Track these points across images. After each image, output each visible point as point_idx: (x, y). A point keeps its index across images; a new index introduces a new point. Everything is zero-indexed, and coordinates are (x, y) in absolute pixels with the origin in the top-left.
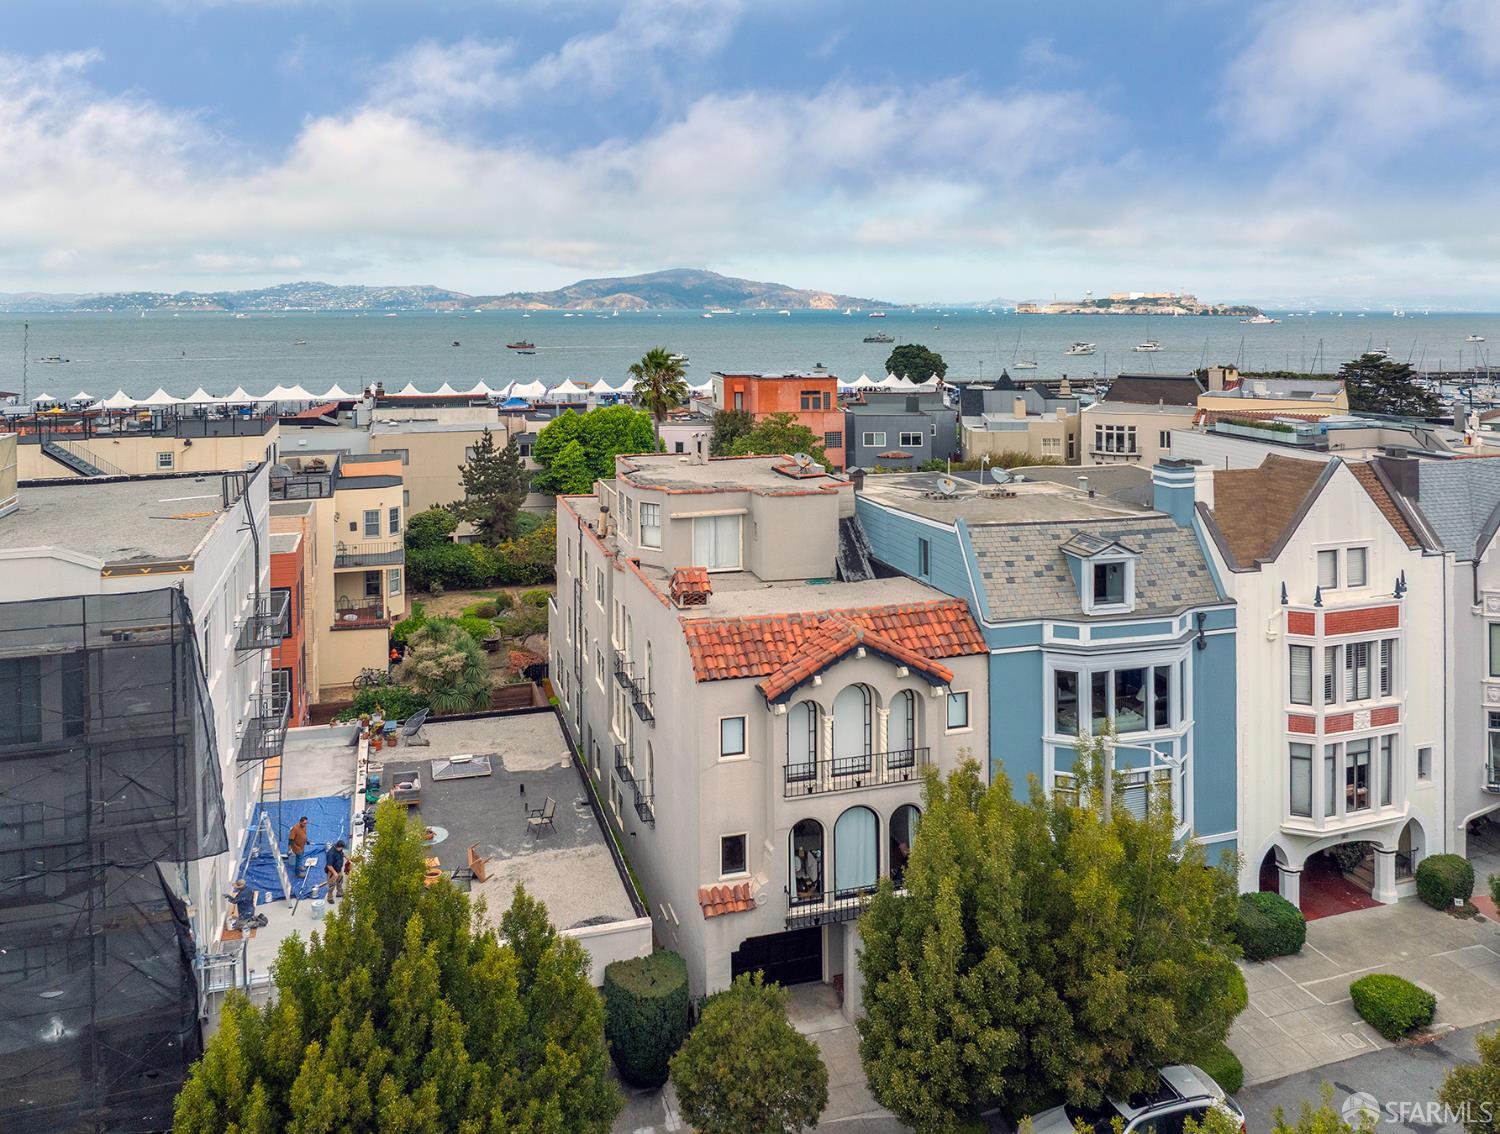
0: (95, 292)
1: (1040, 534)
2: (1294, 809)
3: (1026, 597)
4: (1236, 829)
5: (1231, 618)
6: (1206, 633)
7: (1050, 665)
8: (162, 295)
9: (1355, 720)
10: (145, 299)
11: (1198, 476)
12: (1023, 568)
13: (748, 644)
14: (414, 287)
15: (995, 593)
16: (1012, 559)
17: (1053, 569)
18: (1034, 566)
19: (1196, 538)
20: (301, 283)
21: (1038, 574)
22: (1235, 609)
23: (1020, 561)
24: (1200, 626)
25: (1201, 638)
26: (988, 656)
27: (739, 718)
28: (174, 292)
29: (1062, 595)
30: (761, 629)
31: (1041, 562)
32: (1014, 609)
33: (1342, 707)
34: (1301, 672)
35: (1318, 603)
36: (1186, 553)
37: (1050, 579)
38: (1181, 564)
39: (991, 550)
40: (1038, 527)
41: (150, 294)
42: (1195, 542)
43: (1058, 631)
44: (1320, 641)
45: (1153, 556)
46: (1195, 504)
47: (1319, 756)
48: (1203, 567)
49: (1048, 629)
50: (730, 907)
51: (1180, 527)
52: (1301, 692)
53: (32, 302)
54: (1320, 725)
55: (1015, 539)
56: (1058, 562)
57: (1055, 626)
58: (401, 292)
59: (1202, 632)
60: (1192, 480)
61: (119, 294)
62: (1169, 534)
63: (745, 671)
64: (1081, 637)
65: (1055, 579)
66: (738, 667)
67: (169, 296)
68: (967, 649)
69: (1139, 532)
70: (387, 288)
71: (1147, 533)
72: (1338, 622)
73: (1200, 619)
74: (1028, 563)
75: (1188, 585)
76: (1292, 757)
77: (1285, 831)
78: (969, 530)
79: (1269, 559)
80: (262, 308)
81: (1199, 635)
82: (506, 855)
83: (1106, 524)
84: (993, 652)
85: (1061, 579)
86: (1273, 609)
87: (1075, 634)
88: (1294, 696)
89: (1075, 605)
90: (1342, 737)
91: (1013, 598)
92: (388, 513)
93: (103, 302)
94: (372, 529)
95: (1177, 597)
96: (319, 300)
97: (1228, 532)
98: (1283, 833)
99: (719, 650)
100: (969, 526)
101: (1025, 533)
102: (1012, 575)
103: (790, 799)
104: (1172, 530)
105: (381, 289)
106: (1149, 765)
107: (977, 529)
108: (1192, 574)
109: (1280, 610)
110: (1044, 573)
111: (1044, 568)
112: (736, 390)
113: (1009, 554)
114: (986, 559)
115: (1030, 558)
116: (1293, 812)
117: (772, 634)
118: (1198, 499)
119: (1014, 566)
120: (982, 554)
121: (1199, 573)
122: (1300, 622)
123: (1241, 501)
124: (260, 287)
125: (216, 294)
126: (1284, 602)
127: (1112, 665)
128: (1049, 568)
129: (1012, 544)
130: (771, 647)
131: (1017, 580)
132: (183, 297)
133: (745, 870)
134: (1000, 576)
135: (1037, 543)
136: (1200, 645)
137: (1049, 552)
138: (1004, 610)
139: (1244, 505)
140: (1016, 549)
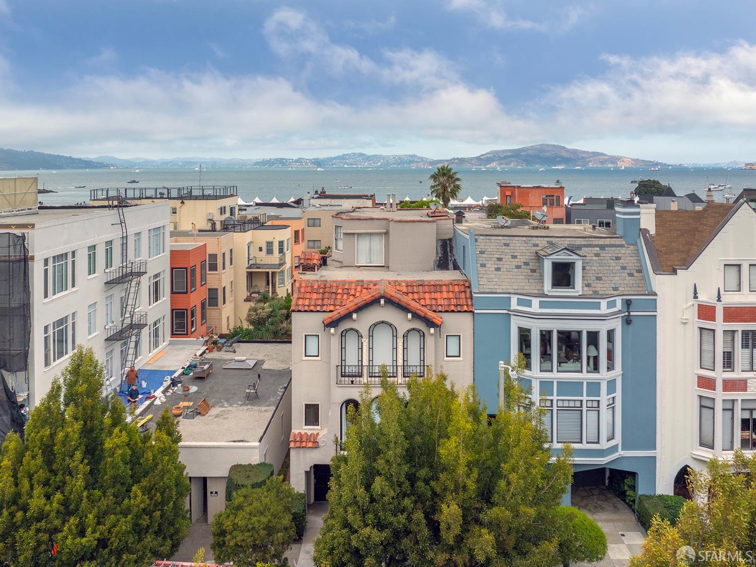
0: (261, 158)
1: (525, 243)
2: (703, 442)
3: (506, 280)
4: (655, 449)
5: (653, 305)
6: (632, 314)
7: (516, 323)
8: (290, 159)
9: (748, 385)
10: (282, 161)
11: (642, 211)
12: (508, 263)
13: (327, 294)
14: (406, 155)
15: (485, 276)
16: (501, 256)
17: (529, 265)
18: (515, 262)
19: (637, 253)
20: (352, 153)
21: (518, 267)
22: (656, 300)
23: (507, 258)
24: (628, 308)
25: (629, 315)
26: (474, 314)
27: (316, 335)
28: (295, 158)
29: (531, 281)
30: (337, 287)
31: (521, 260)
32: (496, 287)
33: (738, 375)
34: (707, 347)
35: (719, 300)
36: (629, 261)
37: (526, 270)
38: (623, 268)
39: (488, 250)
40: (524, 239)
41: (284, 159)
42: (636, 255)
43: (520, 302)
44: (719, 325)
45: (604, 261)
46: (640, 229)
47: (719, 407)
48: (640, 271)
49: (514, 300)
50: (304, 444)
51: (628, 244)
52: (707, 362)
53: (235, 163)
54: (719, 385)
55: (507, 245)
56: (534, 261)
57: (518, 298)
58: (400, 158)
59: (629, 313)
60: (638, 214)
61: (270, 159)
62: (619, 249)
63: (319, 308)
64: (532, 307)
65: (529, 271)
66: (315, 306)
67: (292, 160)
68: (459, 308)
69: (596, 246)
70: (392, 156)
71: (602, 247)
72: (732, 314)
73: (628, 303)
74: (512, 260)
75: (626, 282)
76: (701, 406)
77: (694, 456)
78: (477, 237)
79: (685, 267)
80: (334, 166)
81: (627, 314)
82: (226, 405)
83: (573, 239)
84: (476, 311)
85: (533, 271)
86: (687, 302)
87: (529, 304)
88: (703, 363)
89: (540, 288)
90: (738, 396)
91: (497, 280)
92: (278, 243)
93: (265, 163)
94: (270, 251)
95: (615, 289)
96: (361, 162)
97: (662, 249)
98: (693, 457)
99: (308, 296)
100: (476, 235)
101: (514, 241)
102: (499, 266)
103: (340, 385)
104: (622, 246)
105: (390, 156)
106: (583, 396)
107: (482, 237)
108: (631, 275)
109: (690, 303)
110: (522, 267)
111: (523, 264)
112: (507, 194)
113: (501, 253)
114: (484, 255)
115: (514, 257)
116: (701, 444)
117: (343, 290)
118: (642, 226)
119: (502, 261)
120: (482, 252)
121: (636, 274)
122: (706, 312)
123: (678, 230)
124: (333, 156)
125: (313, 159)
126: (696, 297)
127: (555, 326)
128: (526, 264)
129: (504, 247)
130: (339, 296)
131: (502, 270)
132: (299, 161)
133: (318, 425)
134: (491, 266)
135: (521, 248)
136: (628, 321)
137: (528, 254)
138: (489, 287)
139: (679, 233)
140: (506, 251)
